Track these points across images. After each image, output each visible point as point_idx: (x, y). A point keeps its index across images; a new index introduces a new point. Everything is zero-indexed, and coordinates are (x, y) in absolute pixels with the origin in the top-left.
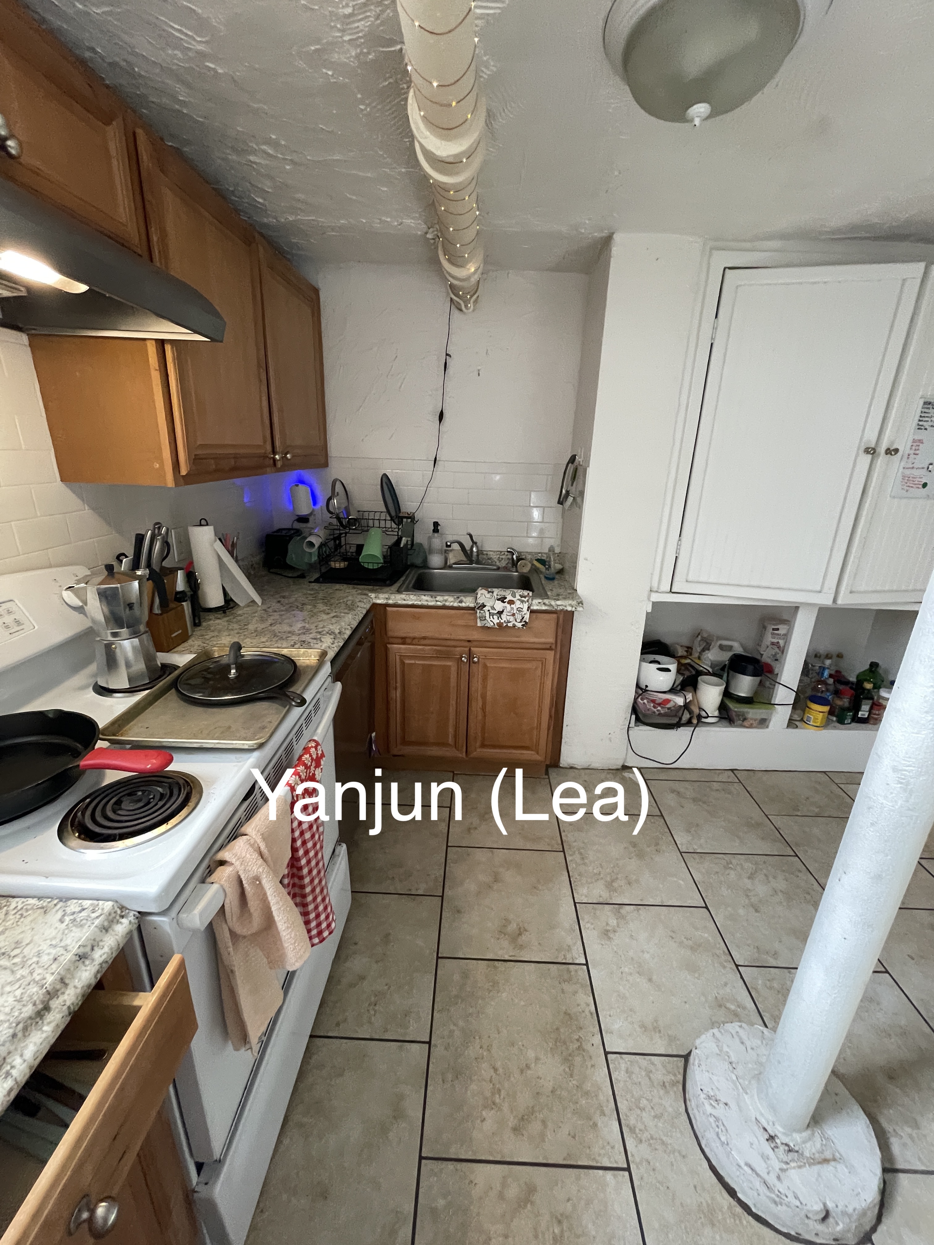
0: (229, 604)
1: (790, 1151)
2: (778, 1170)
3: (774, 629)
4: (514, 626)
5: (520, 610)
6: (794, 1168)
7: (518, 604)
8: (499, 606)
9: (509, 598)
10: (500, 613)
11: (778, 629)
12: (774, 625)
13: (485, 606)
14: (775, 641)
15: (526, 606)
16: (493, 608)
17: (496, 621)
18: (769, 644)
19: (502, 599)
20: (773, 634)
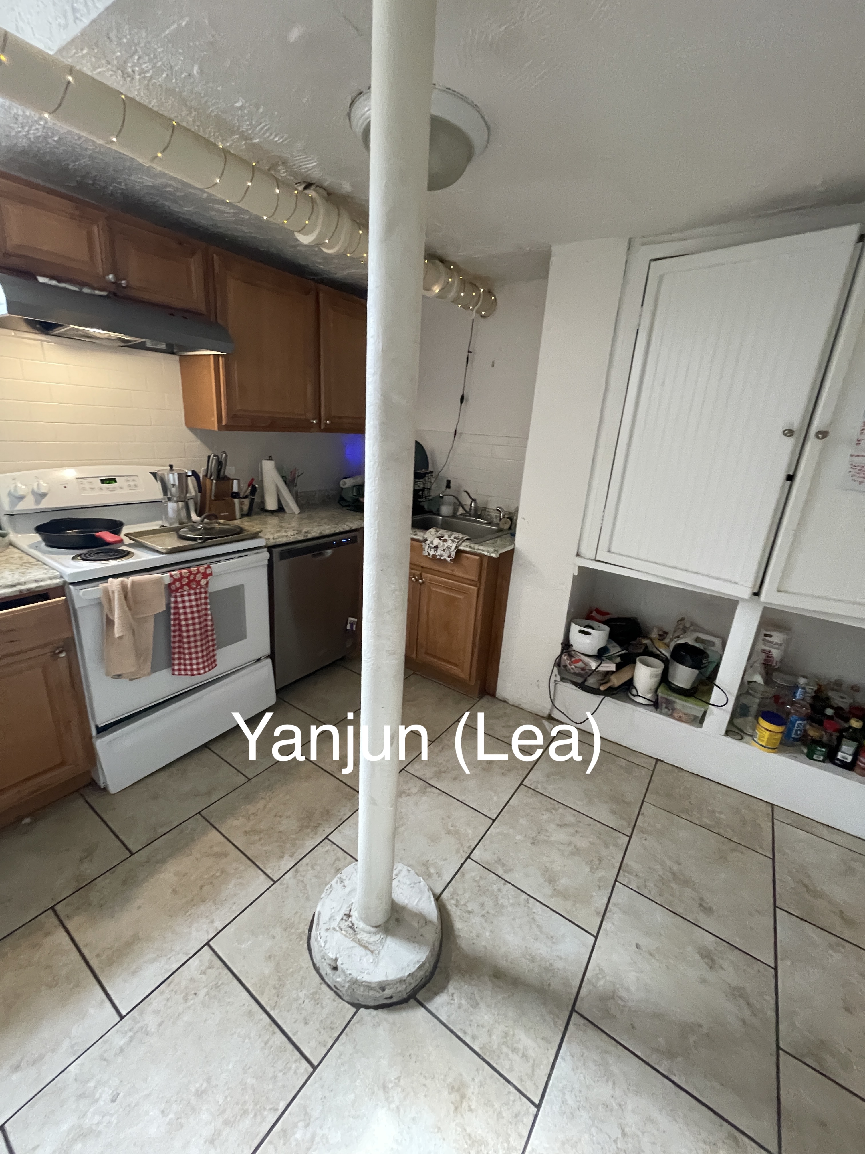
0: (281, 509)
1: (351, 927)
2: (332, 927)
3: (766, 635)
4: (445, 560)
5: (449, 547)
6: (342, 934)
7: (449, 543)
8: (436, 542)
9: (446, 537)
10: (436, 547)
11: (770, 636)
12: (767, 630)
13: (427, 540)
14: (767, 648)
15: (454, 546)
16: (432, 542)
17: (432, 552)
18: (760, 651)
19: (440, 538)
20: (764, 640)
